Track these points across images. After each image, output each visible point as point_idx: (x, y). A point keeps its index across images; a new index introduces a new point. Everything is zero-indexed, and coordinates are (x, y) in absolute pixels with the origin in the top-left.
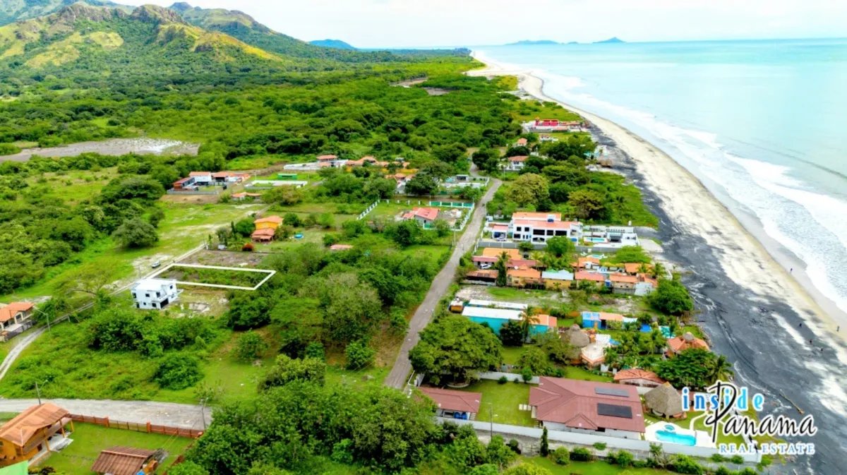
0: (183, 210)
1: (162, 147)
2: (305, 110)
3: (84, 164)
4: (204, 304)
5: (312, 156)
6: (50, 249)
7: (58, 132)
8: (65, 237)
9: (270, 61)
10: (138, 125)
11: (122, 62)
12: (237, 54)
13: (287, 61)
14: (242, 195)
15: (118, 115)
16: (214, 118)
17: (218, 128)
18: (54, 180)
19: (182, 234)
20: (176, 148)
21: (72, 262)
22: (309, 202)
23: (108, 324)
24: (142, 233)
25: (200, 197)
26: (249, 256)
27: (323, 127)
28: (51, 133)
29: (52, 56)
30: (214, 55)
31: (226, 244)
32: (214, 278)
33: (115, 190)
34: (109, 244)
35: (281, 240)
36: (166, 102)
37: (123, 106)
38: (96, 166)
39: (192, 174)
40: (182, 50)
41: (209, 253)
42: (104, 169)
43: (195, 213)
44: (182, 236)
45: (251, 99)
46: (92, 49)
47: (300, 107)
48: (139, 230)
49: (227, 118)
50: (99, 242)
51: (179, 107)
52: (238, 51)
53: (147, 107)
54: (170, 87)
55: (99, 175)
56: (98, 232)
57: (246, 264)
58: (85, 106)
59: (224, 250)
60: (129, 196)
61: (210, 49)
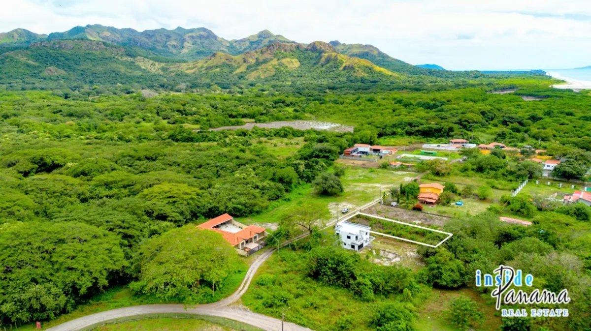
0: (354, 171)
1: (328, 127)
2: (428, 107)
3: (284, 134)
4: (394, 254)
5: (444, 139)
6: (272, 188)
7: (265, 114)
8: (281, 180)
9: (391, 76)
10: (311, 113)
11: (298, 76)
12: (369, 71)
13: (402, 77)
14: (398, 164)
15: (299, 106)
16: (360, 110)
17: (365, 116)
18: (266, 142)
19: (358, 189)
20: (337, 128)
21: (285, 200)
22: (456, 175)
23: (327, 260)
24: (334, 184)
25: (363, 162)
26: (420, 215)
27: (446, 119)
28: (262, 114)
29: (261, 72)
30: (354, 72)
31: (398, 202)
32: (397, 230)
33: (308, 152)
34: (308, 189)
35: (444, 205)
36: (327, 99)
37: (301, 101)
38: (291, 136)
39: (356, 145)
40: (334, 69)
41: (384, 207)
42: (295, 138)
43: (363, 174)
44: (358, 191)
45: (383, 99)
46: (282, 69)
47: (424, 104)
48: (331, 182)
49: (370, 110)
50: (300, 187)
51: (336, 102)
52: (370, 69)
53: (317, 102)
54: (327, 91)
55: (293, 141)
56: (300, 179)
57: (420, 222)
58: (280, 100)
59: (396, 206)
60: (318, 156)
61: (352, 68)
